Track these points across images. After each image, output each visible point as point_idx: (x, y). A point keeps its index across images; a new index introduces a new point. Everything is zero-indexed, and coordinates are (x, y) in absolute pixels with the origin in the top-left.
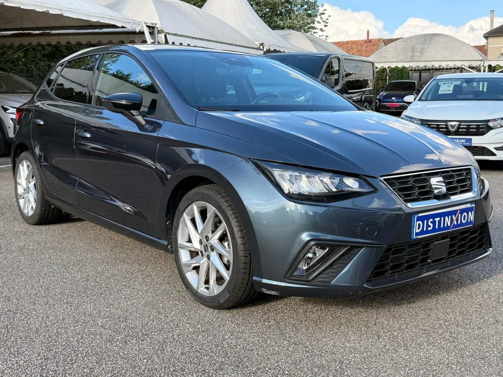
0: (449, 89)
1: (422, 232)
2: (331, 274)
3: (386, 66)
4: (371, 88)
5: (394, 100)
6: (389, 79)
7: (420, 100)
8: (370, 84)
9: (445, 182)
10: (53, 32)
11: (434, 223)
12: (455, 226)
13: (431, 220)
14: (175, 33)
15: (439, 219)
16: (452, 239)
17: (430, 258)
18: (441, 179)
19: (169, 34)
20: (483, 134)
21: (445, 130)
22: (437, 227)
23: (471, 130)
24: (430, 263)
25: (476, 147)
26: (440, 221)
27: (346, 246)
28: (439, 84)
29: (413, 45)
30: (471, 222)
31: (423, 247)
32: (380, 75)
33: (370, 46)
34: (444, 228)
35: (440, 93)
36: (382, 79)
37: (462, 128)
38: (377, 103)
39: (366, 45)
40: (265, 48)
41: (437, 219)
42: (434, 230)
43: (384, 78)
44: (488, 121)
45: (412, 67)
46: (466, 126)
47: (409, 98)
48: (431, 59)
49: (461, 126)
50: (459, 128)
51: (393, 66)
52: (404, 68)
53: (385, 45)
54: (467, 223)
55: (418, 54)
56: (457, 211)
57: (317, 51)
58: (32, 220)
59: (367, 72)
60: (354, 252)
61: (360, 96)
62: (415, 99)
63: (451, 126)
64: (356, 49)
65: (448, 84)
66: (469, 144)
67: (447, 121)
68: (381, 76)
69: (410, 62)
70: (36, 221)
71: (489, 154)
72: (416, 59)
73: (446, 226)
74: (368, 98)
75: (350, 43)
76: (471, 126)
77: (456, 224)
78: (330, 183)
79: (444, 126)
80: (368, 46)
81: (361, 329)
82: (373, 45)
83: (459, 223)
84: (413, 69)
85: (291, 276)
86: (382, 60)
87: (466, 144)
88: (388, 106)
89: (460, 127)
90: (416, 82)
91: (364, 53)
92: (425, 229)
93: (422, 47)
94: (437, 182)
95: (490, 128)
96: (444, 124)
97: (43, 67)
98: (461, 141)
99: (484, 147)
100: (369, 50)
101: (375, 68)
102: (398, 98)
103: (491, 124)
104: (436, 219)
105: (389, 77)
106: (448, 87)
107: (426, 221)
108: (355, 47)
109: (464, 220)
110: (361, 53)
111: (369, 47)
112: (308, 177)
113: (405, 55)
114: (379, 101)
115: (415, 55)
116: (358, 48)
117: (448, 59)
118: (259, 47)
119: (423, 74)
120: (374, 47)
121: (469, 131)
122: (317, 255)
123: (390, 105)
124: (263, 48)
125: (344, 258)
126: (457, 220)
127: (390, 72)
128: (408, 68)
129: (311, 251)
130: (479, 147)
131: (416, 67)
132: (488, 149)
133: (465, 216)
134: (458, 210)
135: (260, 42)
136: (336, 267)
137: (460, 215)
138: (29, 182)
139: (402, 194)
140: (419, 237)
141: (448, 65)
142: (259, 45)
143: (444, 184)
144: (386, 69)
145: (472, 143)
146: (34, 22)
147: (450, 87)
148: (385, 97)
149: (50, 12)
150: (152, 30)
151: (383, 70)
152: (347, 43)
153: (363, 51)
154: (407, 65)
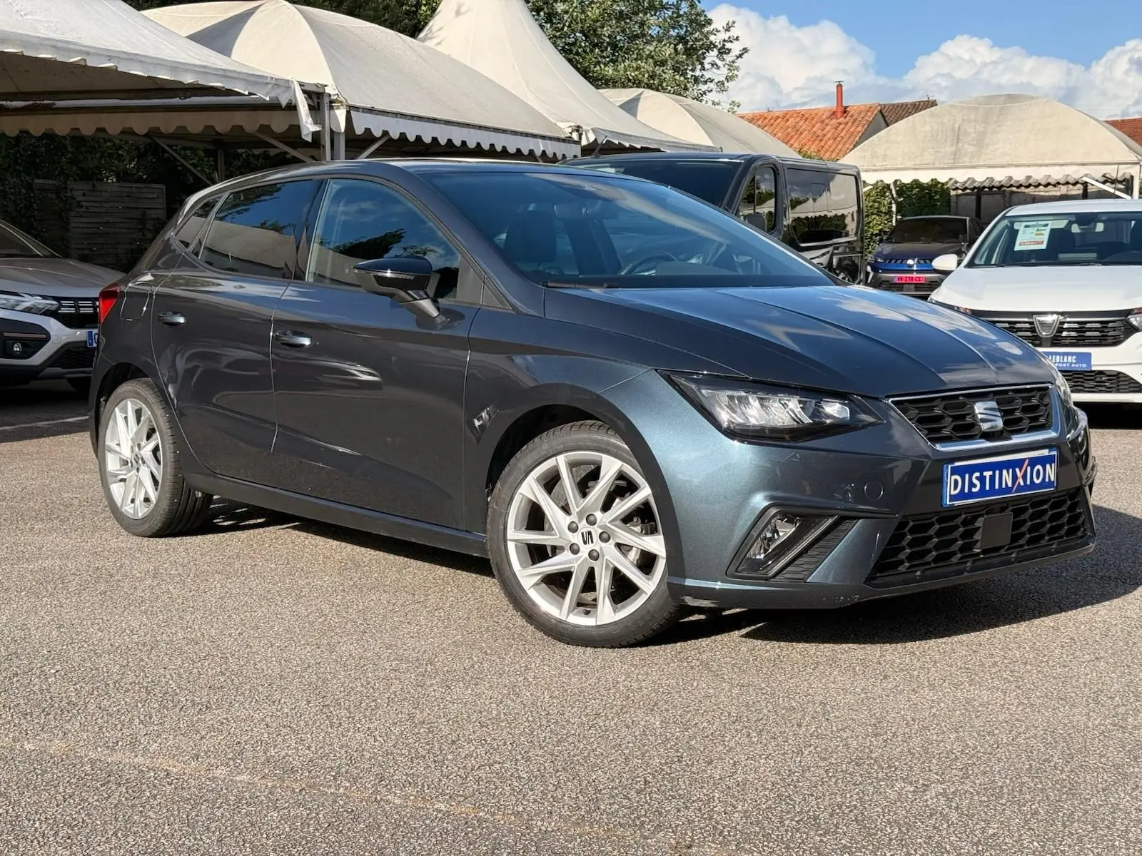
0: (1039, 238)
1: (962, 495)
2: (806, 566)
3: (889, 178)
4: (852, 238)
5: (912, 266)
6: (898, 212)
7: (971, 264)
8: (851, 226)
9: (1000, 410)
10: (60, 104)
11: (982, 479)
12: (1020, 488)
13: (977, 474)
14: (369, 106)
15: (991, 473)
16: (1017, 512)
17: (978, 544)
18: (993, 404)
19: (357, 108)
20: (1116, 342)
21: (1029, 334)
22: (987, 488)
23: (1088, 334)
24: (978, 554)
25: (1101, 373)
26: (992, 478)
27: (832, 516)
28: (1016, 226)
29: (957, 125)
30: (1050, 484)
31: (965, 523)
32: (874, 201)
33: (846, 124)
34: (1001, 491)
35: (1017, 248)
36: (879, 213)
37: (1069, 330)
38: (868, 274)
39: (834, 121)
40: (584, 137)
41: (988, 474)
42: (982, 492)
43: (883, 209)
44: (1129, 312)
45: (956, 182)
46: (1076, 326)
47: (945, 262)
48: (1004, 161)
49: (1066, 326)
50: (1060, 330)
51: (907, 178)
52: (935, 183)
53: (888, 125)
54: (1043, 484)
55: (971, 149)
56: (1023, 461)
57: (713, 142)
58: (146, 526)
59: (843, 196)
60: (846, 528)
61: (828, 256)
62: (959, 264)
63: (1042, 324)
64: (810, 131)
65: (1036, 229)
66: (1084, 365)
67: (1031, 314)
68: (876, 205)
69: (951, 168)
70: (157, 528)
71: (1131, 389)
72: (966, 161)
73: (1004, 486)
74: (847, 262)
75: (791, 117)
76: (1088, 325)
77: (1022, 484)
78: (800, 409)
79: (1027, 325)
80: (840, 124)
81: (854, 669)
82: (855, 120)
83: (1028, 483)
84: (958, 185)
85: (736, 571)
86: (879, 164)
87: (1077, 366)
88: (896, 281)
89: (1062, 328)
90: (968, 218)
91: (831, 142)
92: (966, 491)
93: (982, 129)
94: (985, 409)
95: (1132, 330)
96: (1026, 320)
97: (14, 188)
98: (1065, 360)
99: (1120, 373)
100: (842, 134)
101: (861, 184)
102: (922, 262)
103: (1134, 320)
104: (985, 474)
105: (897, 208)
106: (1036, 235)
107: (967, 476)
108: (804, 126)
109: (1038, 478)
110: (823, 143)
111: (842, 127)
112: (761, 399)
113: (936, 152)
114: (872, 270)
115: (962, 152)
116: (814, 129)
117: (1046, 162)
118: (569, 135)
119: (984, 199)
120: (857, 127)
121: (1083, 336)
122: (781, 534)
123: (901, 279)
124: (580, 138)
125: (828, 537)
126: (1024, 477)
127: (900, 193)
128: (947, 183)
129: (769, 527)
130: (1108, 373)
131: (966, 182)
132: (1129, 376)
133: (1038, 470)
134: (1025, 459)
135: (573, 124)
136: (815, 553)
137: (1029, 468)
138: (139, 445)
139: (925, 429)
140: (957, 503)
141: (1050, 176)
142: (570, 130)
143: (999, 414)
144: (889, 185)
145: (1093, 363)
146: (11, 78)
147: (1042, 234)
148: (889, 258)
149: (89, 64)
150: (316, 100)
151: (883, 189)
152: (785, 116)
153: (826, 138)
154: (942, 177)
